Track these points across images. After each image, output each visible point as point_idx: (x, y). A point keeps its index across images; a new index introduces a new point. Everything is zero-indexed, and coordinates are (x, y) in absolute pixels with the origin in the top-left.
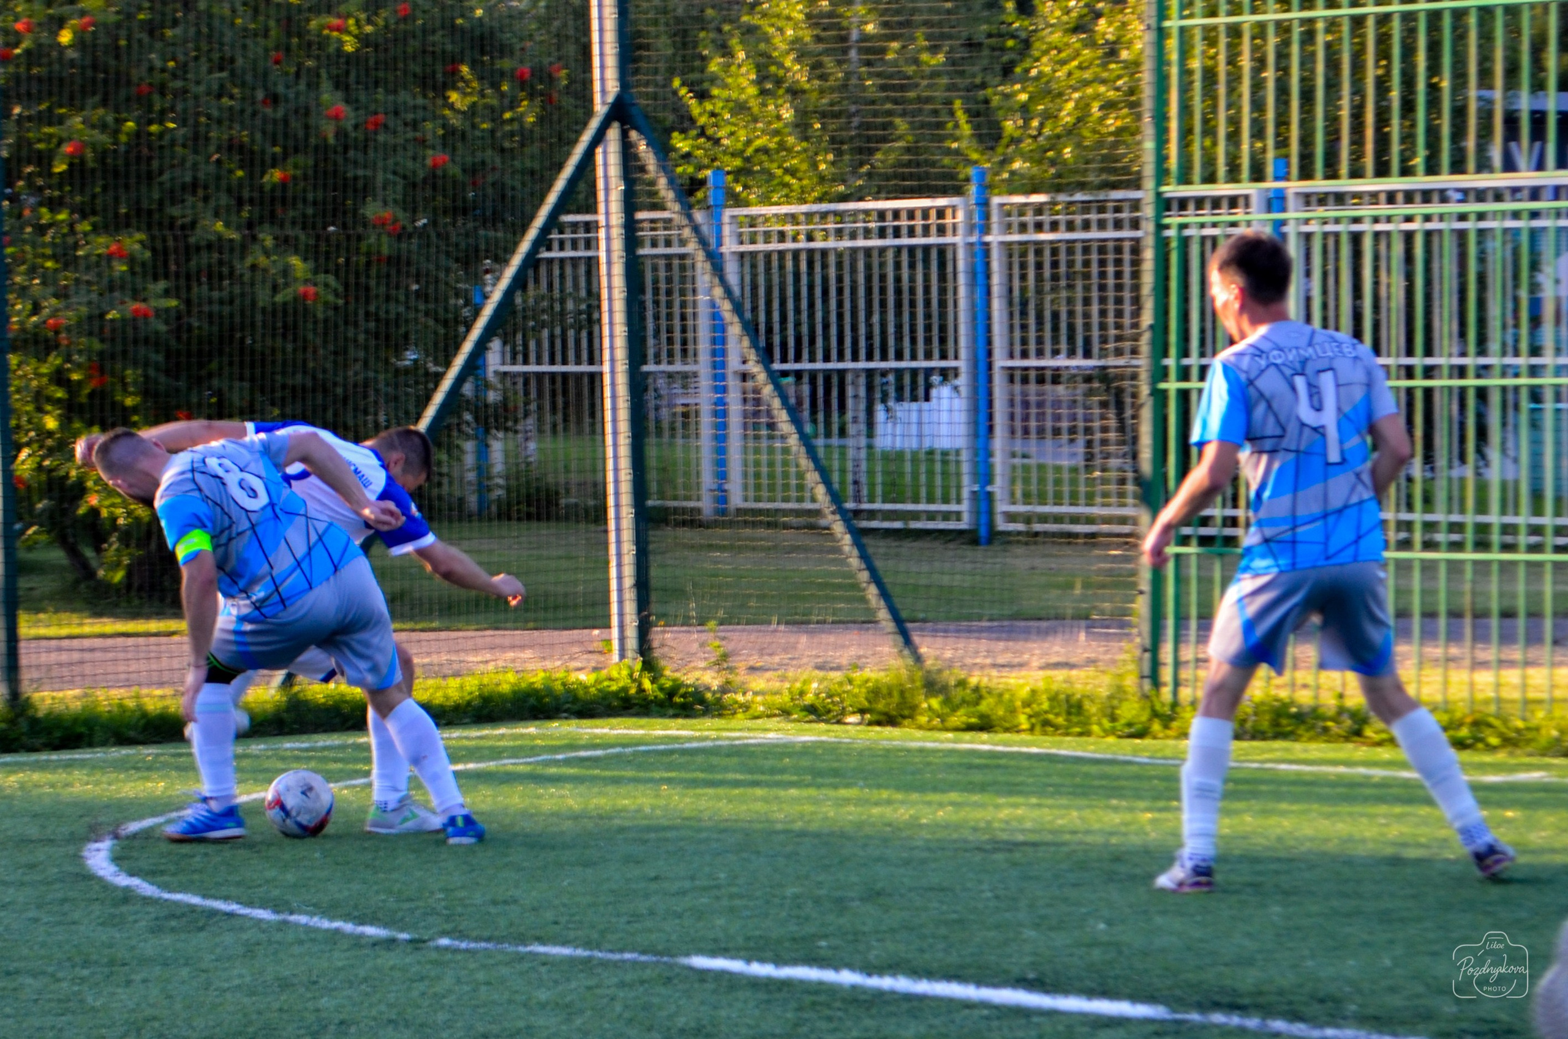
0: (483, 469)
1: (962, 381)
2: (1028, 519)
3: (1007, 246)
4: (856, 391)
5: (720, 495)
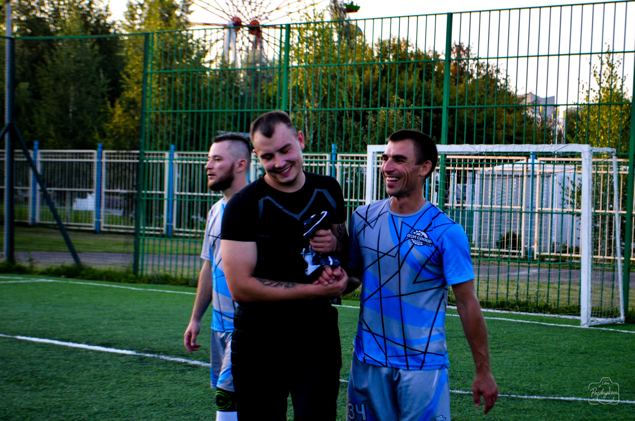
1: (94, 194)
2: (109, 228)
3: (106, 163)
4: (68, 196)
5: (34, 219)
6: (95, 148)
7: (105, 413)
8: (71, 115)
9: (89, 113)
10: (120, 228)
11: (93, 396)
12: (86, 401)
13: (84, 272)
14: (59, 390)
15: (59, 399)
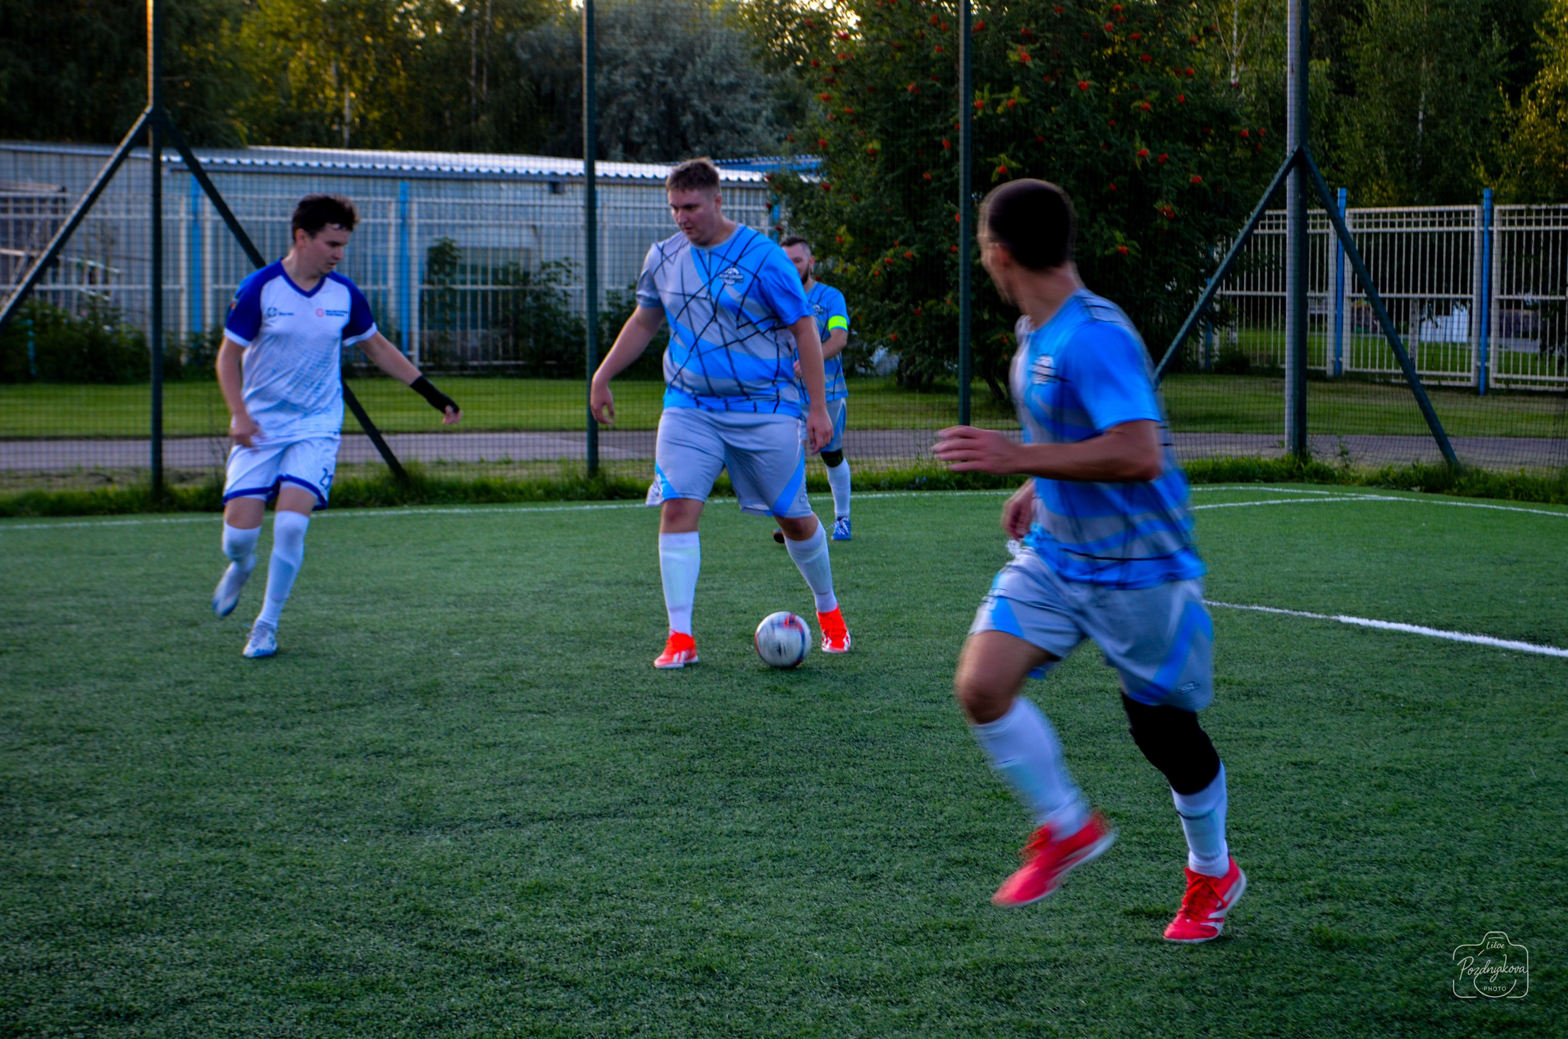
0: (1209, 347)
1: (1474, 306)
2: (1508, 381)
3: (1503, 233)
4: (1414, 309)
5: (1338, 364)
6: (1476, 201)
7: (1554, 784)
8: (1420, 126)
9: (1465, 122)
10: (1534, 382)
11: (1523, 747)
12: (1509, 758)
13: (1463, 480)
14: (1447, 733)
15: (1451, 752)
